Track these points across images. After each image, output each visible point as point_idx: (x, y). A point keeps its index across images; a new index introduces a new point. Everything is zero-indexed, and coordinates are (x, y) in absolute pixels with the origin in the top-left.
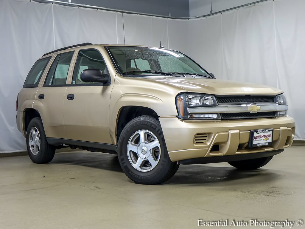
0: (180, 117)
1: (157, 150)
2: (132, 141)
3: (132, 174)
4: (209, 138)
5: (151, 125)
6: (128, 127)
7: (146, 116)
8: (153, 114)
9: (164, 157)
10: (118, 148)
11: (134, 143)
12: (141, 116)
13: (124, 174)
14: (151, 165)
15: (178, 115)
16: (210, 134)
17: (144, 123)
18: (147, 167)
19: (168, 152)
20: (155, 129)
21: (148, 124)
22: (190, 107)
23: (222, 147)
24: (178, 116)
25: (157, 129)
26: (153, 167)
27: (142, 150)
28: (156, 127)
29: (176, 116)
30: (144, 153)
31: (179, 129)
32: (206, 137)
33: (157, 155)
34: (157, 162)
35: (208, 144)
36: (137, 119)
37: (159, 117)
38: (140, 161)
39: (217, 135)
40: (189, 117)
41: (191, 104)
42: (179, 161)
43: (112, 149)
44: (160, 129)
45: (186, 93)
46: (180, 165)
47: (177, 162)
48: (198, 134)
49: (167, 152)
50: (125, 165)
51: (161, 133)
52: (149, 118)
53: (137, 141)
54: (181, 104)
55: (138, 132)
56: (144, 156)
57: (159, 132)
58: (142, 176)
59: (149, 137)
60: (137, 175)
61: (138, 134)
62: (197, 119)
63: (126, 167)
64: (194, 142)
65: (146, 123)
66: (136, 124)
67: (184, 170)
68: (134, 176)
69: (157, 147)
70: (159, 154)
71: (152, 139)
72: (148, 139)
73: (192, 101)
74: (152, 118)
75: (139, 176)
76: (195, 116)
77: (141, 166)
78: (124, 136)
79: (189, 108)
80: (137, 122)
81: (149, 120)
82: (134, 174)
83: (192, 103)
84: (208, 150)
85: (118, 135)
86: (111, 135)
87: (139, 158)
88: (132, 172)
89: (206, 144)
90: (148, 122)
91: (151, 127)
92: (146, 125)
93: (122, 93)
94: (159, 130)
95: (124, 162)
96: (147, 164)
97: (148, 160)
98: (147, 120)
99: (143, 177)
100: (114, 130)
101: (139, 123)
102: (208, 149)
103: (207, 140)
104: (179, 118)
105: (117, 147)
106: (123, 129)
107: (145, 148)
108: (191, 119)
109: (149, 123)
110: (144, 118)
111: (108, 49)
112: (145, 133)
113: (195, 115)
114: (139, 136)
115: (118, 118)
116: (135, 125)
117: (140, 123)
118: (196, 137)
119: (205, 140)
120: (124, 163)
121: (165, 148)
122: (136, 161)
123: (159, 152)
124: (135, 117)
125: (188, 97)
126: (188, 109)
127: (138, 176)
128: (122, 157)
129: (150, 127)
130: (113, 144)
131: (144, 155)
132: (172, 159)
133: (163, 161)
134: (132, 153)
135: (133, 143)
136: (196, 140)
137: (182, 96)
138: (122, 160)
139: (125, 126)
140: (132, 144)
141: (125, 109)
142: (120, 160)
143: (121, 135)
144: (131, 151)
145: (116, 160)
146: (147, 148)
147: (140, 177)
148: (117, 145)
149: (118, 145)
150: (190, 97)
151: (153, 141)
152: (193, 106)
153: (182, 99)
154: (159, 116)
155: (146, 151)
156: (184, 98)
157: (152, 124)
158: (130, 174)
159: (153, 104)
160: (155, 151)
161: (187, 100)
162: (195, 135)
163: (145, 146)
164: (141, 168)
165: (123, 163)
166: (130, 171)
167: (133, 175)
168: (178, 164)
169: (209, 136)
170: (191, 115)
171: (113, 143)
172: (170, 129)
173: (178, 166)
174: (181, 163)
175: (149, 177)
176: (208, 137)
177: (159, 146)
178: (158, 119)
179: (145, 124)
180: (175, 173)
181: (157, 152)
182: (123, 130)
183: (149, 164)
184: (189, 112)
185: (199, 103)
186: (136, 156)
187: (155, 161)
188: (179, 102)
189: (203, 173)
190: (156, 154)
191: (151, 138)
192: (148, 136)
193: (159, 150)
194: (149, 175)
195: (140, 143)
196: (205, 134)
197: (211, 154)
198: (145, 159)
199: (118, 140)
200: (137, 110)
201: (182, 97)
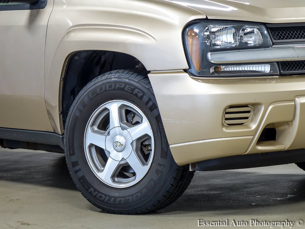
0: (193, 71)
1: (147, 143)
2: (93, 124)
3: (96, 193)
4: (256, 114)
5: (133, 90)
6: (85, 94)
7: (122, 71)
8: (137, 67)
9: (161, 157)
10: (64, 140)
11: (98, 127)
12: (112, 72)
13: (79, 195)
14: (134, 174)
15: (188, 67)
16: (256, 106)
17: (117, 86)
18: (127, 177)
19: (170, 146)
20: (141, 98)
21: (126, 89)
22: (214, 49)
23: (283, 132)
24: (190, 70)
25: (145, 99)
26: (139, 178)
27: (115, 144)
28: (144, 94)
29: (185, 71)
30: (119, 148)
31: (192, 98)
32: (249, 112)
33: (146, 153)
34: (147, 168)
35: (254, 126)
36: (104, 78)
37: (149, 72)
38: (111, 165)
39: (270, 108)
40: (212, 70)
41: (215, 45)
42: (194, 165)
43: (53, 142)
44: (152, 98)
45: (206, 21)
46: (194, 171)
47: (188, 165)
48: (231, 107)
49: (168, 145)
50: (80, 174)
51: (155, 107)
52: (128, 76)
53: (104, 125)
54: (194, 45)
55: (107, 106)
56: (120, 156)
57: (151, 103)
58: (116, 198)
59: (128, 116)
60: (106, 195)
61: (106, 109)
62: (230, 74)
63: (83, 179)
64: (223, 124)
65: (123, 87)
66: (101, 89)
67: (205, 183)
68: (101, 197)
69: (146, 135)
70: (151, 150)
71: (136, 119)
72: (127, 120)
73: (218, 38)
74: (135, 75)
75: (110, 197)
76: (226, 69)
77: (113, 177)
78: (77, 114)
79: (211, 51)
80: (103, 84)
81: (127, 80)
82: (99, 192)
83: (218, 43)
84: (253, 139)
85: (64, 113)
86: (49, 113)
87: (110, 161)
88: (95, 190)
89: (249, 128)
90: (126, 84)
91: (133, 94)
92: (123, 89)
93: (71, 24)
94: (150, 99)
95: (77, 168)
96: (127, 172)
97: (127, 163)
98: (124, 80)
99: (118, 199)
100: (55, 101)
101: (107, 87)
102: (252, 137)
103: (250, 119)
104: (191, 74)
105: (63, 138)
106: (74, 99)
107: (120, 139)
108: (216, 75)
109: (128, 86)
110: (117, 75)
112: (120, 108)
113: (224, 67)
114: (109, 113)
115: (63, 77)
116: (98, 91)
117: (110, 86)
118: (227, 113)
119: (247, 118)
120: (80, 170)
121: (163, 138)
122: (104, 166)
123: (150, 145)
124: (99, 75)
125: (208, 29)
126: (209, 55)
127: (107, 198)
128: (74, 159)
129: (132, 93)
130: (54, 133)
131: (120, 153)
132: (179, 160)
133: (160, 165)
134: (93, 150)
135: (96, 128)
136: (226, 119)
137: (196, 28)
138: (75, 164)
139: (77, 94)
140: (94, 131)
141: (77, 58)
142: (69, 166)
143: (70, 113)
144: (91, 145)
145: (61, 165)
146: (125, 138)
147: (113, 199)
148: (63, 134)
149: (65, 134)
150: (213, 30)
151: (137, 123)
152: (219, 47)
153: (196, 34)
154: (148, 69)
155: (124, 144)
156: (200, 32)
157: (136, 87)
158: (91, 193)
159: (136, 45)
160: (142, 143)
161: (208, 35)
162: (225, 109)
163: (121, 135)
164: (114, 181)
165: (76, 172)
166: (93, 187)
167: (97, 195)
168: (190, 170)
169: (254, 110)
170: (217, 66)
171: (54, 130)
172: (172, 97)
173: (192, 173)
174: (197, 167)
175: (131, 198)
176: (252, 113)
177: (151, 134)
178: (147, 78)
179: (119, 89)
180: (185, 190)
181: (146, 146)
182: (75, 102)
183: (131, 171)
184: (212, 62)
185: (233, 42)
186: (103, 155)
187: (144, 164)
188: (189, 41)
189: (245, 188)
190: (145, 150)
191: (133, 117)
192: (128, 112)
193: (150, 142)
194: (132, 195)
195: (110, 128)
196: (246, 106)
197: (261, 148)
198: (122, 162)
199: (64, 122)
200: (103, 58)
201: (196, 30)
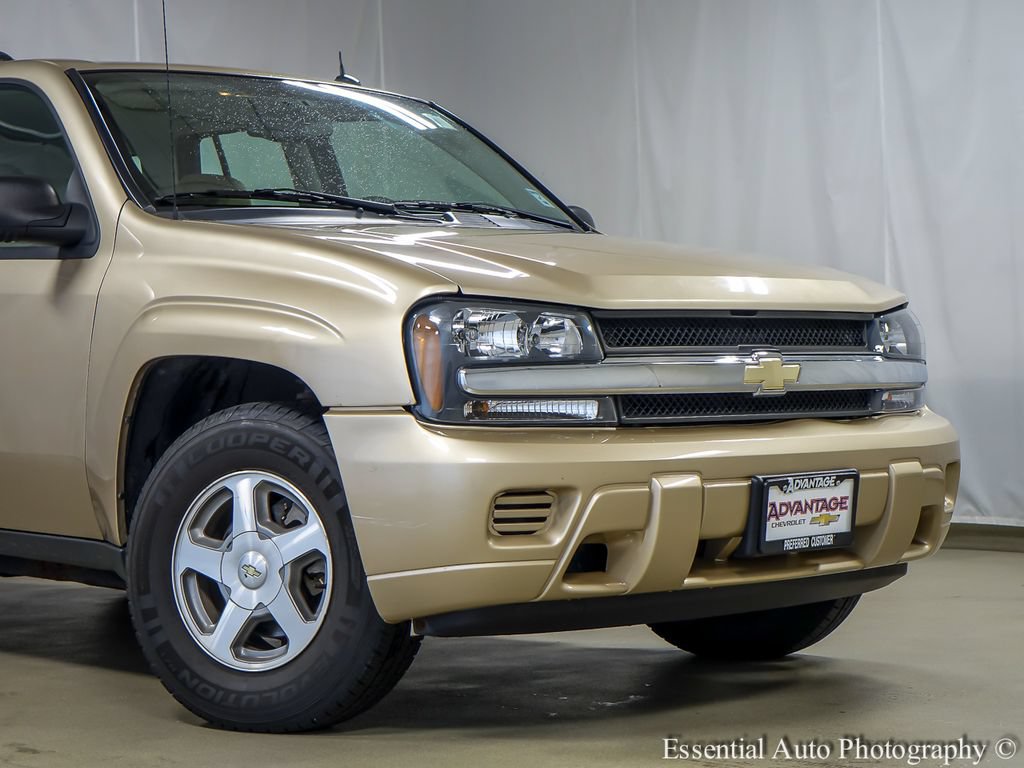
0: (426, 409)
1: (315, 570)
2: (194, 525)
3: (196, 681)
4: (563, 511)
5: (289, 449)
6: (177, 456)
7: (266, 404)
8: (299, 396)
9: (348, 602)
10: (127, 558)
11: (206, 532)
12: (242, 406)
13: (156, 684)
14: (284, 640)
15: (414, 402)
16: (563, 492)
17: (253, 439)
18: (268, 647)
19: (369, 579)
20: (306, 467)
21: (272, 446)
22: (474, 363)
23: (621, 552)
24: (417, 408)
25: (316, 469)
26: (295, 649)
27: (243, 569)
28: (313, 458)
29: (408, 409)
30: (251, 580)
31: (423, 469)
32: (547, 506)
33: (314, 592)
34: (315, 626)
35: (557, 539)
36: (223, 419)
37: (326, 409)
38: (233, 619)
39: (596, 498)
40: (467, 410)
41: (476, 353)
42: (420, 622)
43: (104, 564)
44: (331, 468)
45: (457, 300)
46: (421, 637)
47: (407, 623)
48: (509, 493)
49: (363, 577)
50: (160, 638)
51: (336, 488)
52: (277, 416)
53: (220, 526)
54: (429, 352)
55: (227, 484)
56: (255, 597)
57: (327, 481)
58: (240, 694)
59: (275, 507)
60: (218, 688)
61: (225, 491)
62: (507, 420)
63: (166, 650)
64: (488, 531)
65: (265, 440)
66: (216, 445)
67: (445, 665)
68: (206, 691)
69: (316, 552)
70: (325, 587)
71: (294, 515)
72: (273, 517)
73: (483, 337)
74: (294, 415)
75: (228, 692)
76: (498, 409)
77: (236, 645)
78: (160, 500)
79: (466, 367)
80: (222, 433)
81: (276, 427)
82: (203, 680)
83: (483, 348)
84: (554, 567)
85: (129, 497)
86: (94, 496)
87: (229, 607)
88: (194, 675)
89: (549, 542)
90: (273, 434)
91: (289, 459)
92: (265, 447)
93: (153, 296)
94: (326, 472)
95: (154, 623)
96: (269, 634)
97: (270, 615)
98: (269, 425)
99: (247, 697)
100: (109, 472)
101: (230, 441)
102: (552, 562)
103: (550, 520)
104: (421, 417)
105: (124, 554)
106: (153, 465)
107: (256, 560)
108: (477, 420)
109: (277, 439)
110: (253, 414)
111: (85, 81)
112: (258, 490)
113: (494, 403)
114: (232, 500)
115: (129, 414)
116: (209, 450)
117: (237, 440)
118: (498, 507)
119: (543, 519)
120: (159, 628)
121: (353, 560)
122: (216, 620)
123: (322, 575)
124: (212, 412)
125: (462, 317)
126: (462, 373)
127: (221, 693)
128: (148, 602)
129: (285, 456)
130: (104, 541)
131: (254, 592)
132: (388, 609)
133: (344, 620)
134: (193, 583)
135: (200, 534)
136: (497, 521)
137: (436, 314)
138: (149, 614)
139: (161, 454)
140: (196, 540)
141: (162, 372)
142: (136, 618)
143: (142, 497)
144: (189, 572)
145: (119, 615)
146: (266, 557)
147: (233, 696)
148: (124, 546)
149: (130, 544)
150: (474, 319)
151: (296, 524)
152: (485, 358)
153: (434, 327)
154: (324, 403)
155: (263, 571)
156: (444, 323)
157: (295, 444)
158: (183, 682)
159: (300, 347)
160: (304, 571)
161: (461, 331)
162: (495, 498)
163: (258, 550)
164: (238, 655)
165: (152, 632)
166: (188, 668)
167: (197, 686)
168: (413, 633)
169: (559, 502)
170: (479, 400)
171: (105, 536)
172: (375, 468)
173: (416, 642)
174: (428, 628)
175: (274, 694)
176: (553, 509)
177: (326, 550)
178: (321, 422)
179: (258, 446)
180: (401, 675)
181: (314, 577)
182: (155, 472)
183: (278, 634)
184: (469, 391)
185: (516, 347)
186: (214, 595)
187: (307, 618)
188: (419, 342)
189: (536, 677)
190: (311, 585)
191: (287, 511)
192: (275, 499)
193: (324, 567)
194: (278, 689)
195: (234, 534)
196: (541, 492)
197: (569, 587)
198: (260, 613)
199: (128, 518)
200: (223, 377)
201: (435, 319)
